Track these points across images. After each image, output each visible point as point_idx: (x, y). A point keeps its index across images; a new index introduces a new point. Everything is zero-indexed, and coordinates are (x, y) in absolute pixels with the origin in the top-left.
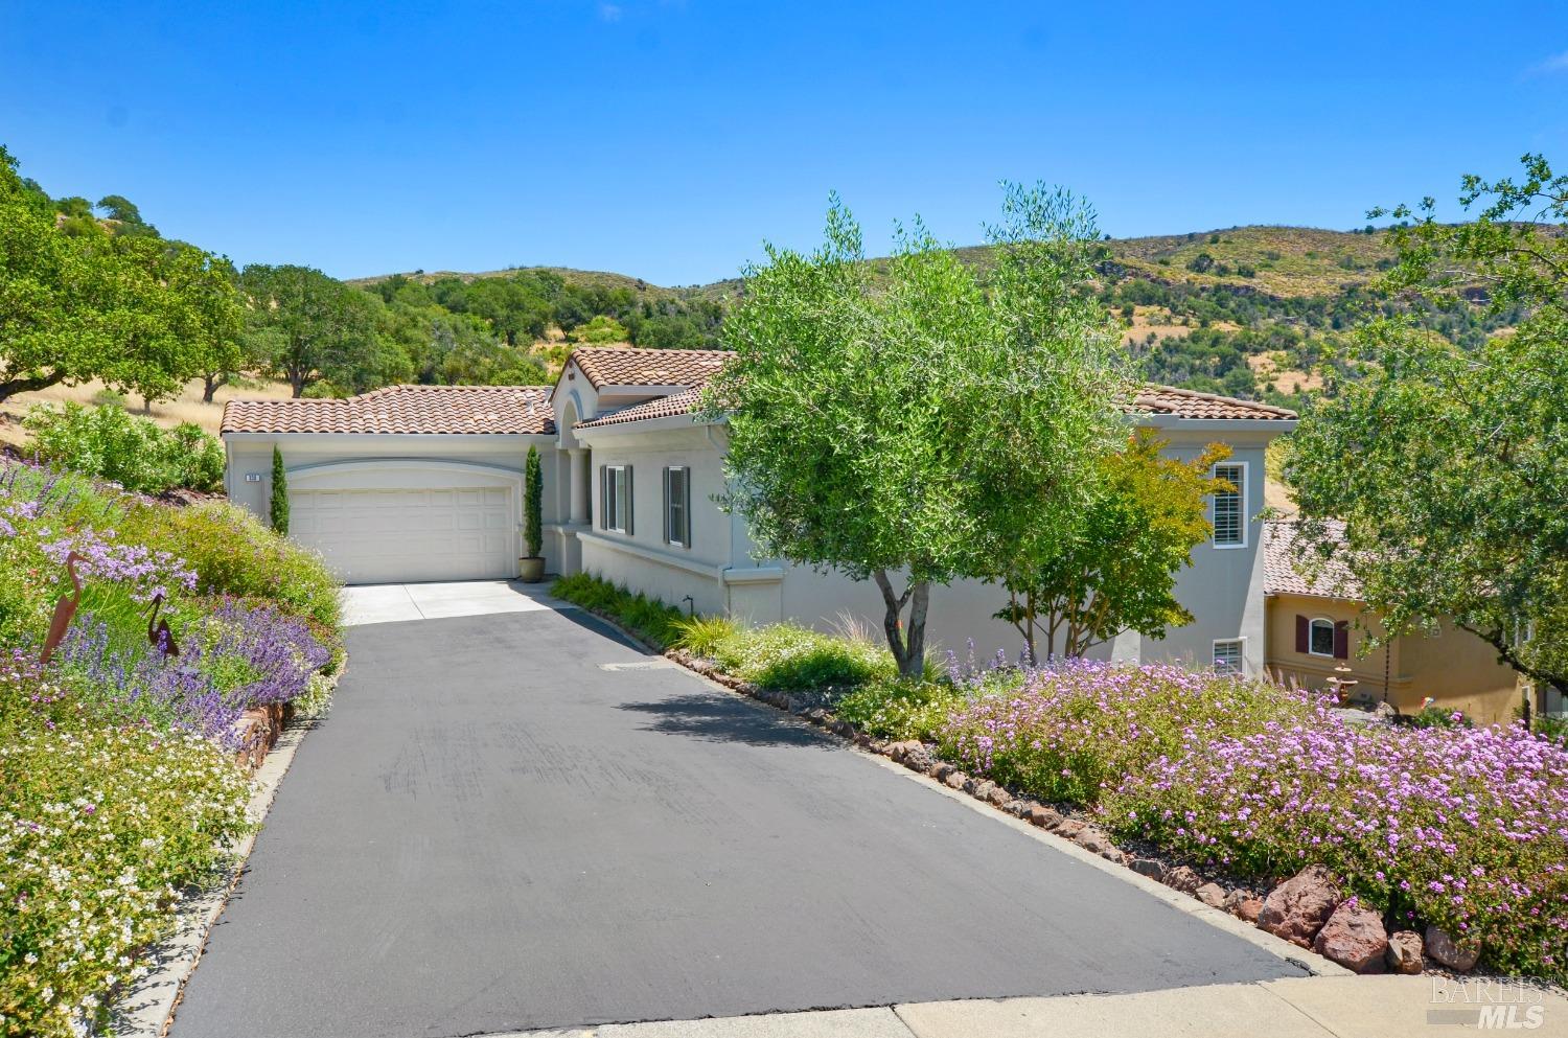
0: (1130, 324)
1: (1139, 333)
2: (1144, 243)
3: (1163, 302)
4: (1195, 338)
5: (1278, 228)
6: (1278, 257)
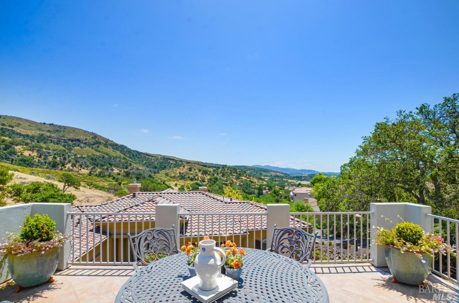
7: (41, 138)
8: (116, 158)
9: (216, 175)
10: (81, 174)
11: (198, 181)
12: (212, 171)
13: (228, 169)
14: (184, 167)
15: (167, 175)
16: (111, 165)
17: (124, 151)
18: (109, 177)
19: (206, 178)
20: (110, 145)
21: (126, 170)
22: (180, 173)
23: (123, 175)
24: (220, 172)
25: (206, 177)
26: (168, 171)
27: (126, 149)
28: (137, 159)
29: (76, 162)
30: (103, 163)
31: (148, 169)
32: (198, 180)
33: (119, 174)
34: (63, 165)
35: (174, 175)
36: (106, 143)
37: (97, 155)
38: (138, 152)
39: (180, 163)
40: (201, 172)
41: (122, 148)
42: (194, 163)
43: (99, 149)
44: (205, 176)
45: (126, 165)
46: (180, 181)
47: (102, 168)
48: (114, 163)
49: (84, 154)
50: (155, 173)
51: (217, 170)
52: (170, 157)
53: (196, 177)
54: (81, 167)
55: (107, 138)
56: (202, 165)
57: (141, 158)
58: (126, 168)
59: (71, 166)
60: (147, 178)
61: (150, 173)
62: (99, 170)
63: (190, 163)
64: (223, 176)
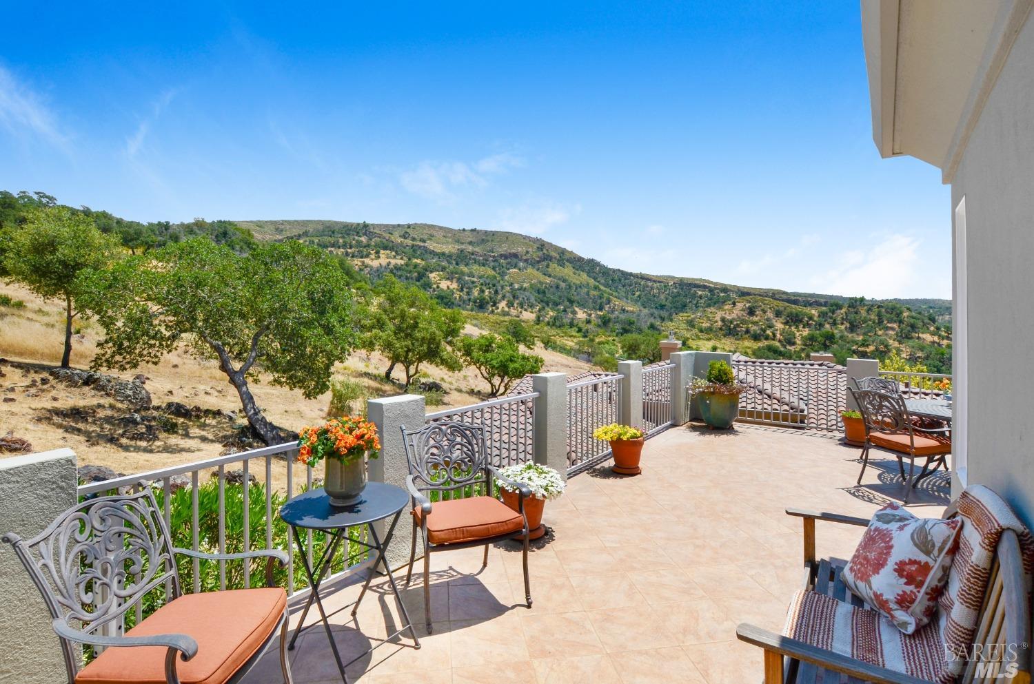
0: (379, 257)
1: (383, 261)
2: (379, 226)
3: (392, 249)
4: (407, 265)
5: (432, 225)
6: (433, 236)
7: (462, 257)
8: (580, 287)
9: (827, 326)
10: (523, 321)
11: (774, 342)
12: (817, 315)
13: (869, 310)
14: (734, 304)
15: (691, 324)
16: (571, 302)
17: (594, 272)
18: (571, 327)
19: (798, 334)
20: (568, 261)
21: (601, 313)
22: (723, 320)
23: (596, 323)
24: (843, 319)
25: (798, 331)
26: (693, 316)
27: (598, 268)
28: (620, 289)
29: (514, 297)
30: (556, 299)
31: (645, 311)
32: (774, 340)
33: (588, 322)
34: (495, 304)
35: (708, 325)
36: (560, 257)
37: (546, 283)
38: (623, 272)
39: (722, 295)
40: (783, 317)
41: (590, 266)
42: (760, 295)
43: (550, 270)
44: (793, 329)
45: (599, 301)
46: (723, 341)
47: (556, 309)
48: (576, 298)
49: (524, 282)
50: (663, 319)
51: (833, 312)
52: (697, 280)
53: (769, 332)
54: (522, 308)
55: (563, 247)
56: (783, 300)
57: (630, 286)
58: (601, 309)
59: (507, 305)
60: (646, 330)
61: (652, 320)
62: (551, 313)
63: (748, 294)
64: (853, 328)
